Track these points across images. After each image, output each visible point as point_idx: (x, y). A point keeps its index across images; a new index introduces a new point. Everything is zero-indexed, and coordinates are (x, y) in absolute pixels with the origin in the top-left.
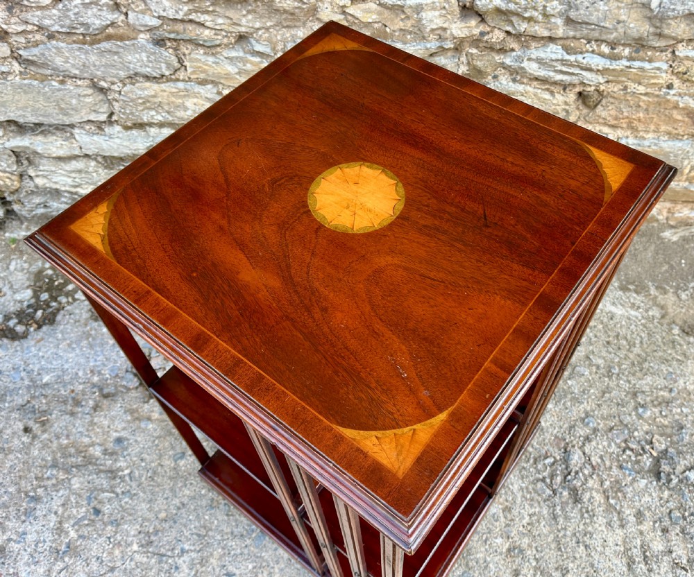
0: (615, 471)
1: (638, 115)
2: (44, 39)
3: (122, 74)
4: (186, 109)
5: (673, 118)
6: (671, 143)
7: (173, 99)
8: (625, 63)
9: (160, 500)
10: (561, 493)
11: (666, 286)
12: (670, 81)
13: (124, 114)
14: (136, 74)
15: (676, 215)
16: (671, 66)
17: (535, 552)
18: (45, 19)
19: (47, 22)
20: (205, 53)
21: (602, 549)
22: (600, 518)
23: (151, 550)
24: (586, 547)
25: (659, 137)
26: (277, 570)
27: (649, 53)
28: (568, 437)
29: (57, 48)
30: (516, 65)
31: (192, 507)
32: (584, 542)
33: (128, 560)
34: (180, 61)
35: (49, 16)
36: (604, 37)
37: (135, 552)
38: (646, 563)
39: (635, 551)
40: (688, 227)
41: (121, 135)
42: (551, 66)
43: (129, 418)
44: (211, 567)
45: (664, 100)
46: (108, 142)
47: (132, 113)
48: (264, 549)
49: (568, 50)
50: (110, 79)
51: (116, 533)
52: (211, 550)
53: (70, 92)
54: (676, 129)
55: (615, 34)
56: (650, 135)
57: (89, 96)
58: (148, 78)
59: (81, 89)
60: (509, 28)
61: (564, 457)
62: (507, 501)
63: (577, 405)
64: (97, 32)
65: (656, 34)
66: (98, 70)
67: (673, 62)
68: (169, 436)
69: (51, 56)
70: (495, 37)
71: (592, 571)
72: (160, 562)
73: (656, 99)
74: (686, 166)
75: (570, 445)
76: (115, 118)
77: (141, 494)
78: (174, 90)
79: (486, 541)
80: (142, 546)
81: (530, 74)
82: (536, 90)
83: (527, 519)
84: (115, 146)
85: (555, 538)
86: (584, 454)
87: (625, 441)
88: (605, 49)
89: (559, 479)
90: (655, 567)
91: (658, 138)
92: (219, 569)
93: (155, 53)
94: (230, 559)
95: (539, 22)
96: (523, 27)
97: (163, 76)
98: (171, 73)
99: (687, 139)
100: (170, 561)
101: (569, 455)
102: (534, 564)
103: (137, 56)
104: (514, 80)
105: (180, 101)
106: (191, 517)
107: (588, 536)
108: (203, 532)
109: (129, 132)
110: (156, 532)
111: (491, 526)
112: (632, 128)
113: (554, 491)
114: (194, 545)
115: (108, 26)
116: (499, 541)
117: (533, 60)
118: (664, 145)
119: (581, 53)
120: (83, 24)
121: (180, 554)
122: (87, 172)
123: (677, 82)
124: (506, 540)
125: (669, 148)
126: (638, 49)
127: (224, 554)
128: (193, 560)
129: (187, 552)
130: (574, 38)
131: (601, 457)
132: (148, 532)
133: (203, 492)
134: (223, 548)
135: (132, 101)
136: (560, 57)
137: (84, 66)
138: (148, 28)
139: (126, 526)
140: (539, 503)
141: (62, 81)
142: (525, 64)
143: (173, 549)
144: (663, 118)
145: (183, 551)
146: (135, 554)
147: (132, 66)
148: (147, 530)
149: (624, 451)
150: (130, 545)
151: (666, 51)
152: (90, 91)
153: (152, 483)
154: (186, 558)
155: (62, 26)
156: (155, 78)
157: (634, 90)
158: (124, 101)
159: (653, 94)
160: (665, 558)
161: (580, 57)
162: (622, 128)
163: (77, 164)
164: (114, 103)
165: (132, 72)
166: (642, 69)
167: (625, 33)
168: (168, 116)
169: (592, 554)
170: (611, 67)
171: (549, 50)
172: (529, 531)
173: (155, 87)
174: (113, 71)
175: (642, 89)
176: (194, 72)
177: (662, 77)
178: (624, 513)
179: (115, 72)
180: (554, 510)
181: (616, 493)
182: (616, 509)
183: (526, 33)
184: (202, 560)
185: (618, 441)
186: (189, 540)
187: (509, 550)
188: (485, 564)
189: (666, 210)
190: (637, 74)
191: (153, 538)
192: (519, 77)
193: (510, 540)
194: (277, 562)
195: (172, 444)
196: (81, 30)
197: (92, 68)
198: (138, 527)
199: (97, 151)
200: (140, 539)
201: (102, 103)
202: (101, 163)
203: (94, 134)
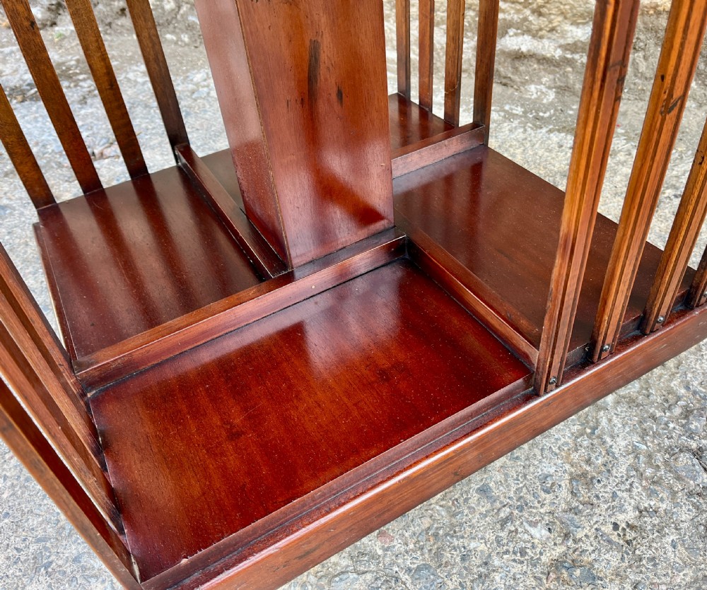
62: (588, 462)
79: (504, 522)
83: (630, 515)
111: (529, 497)
116: (539, 533)
124: (559, 540)
140: (674, 493)
172: (628, 542)
187: (557, 564)
193: (570, 543)
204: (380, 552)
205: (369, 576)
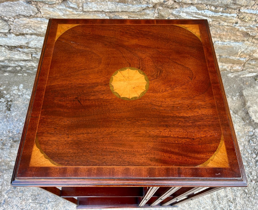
1: (223, 33)
3: (14, 15)
4: (42, 28)
5: (237, 34)
6: (235, 43)
7: (36, 25)
8: (220, 14)
11: (228, 95)
12: (237, 21)
13: (15, 30)
14: (19, 15)
15: (234, 68)
16: (238, 15)
20: (49, 7)
23: (36, 202)
27: (230, 10)
30: (177, 14)
33: (28, 206)
34: (38, 10)
36: (213, 4)
37: (30, 202)
38: (218, 200)
39: (214, 196)
41: (14, 38)
42: (191, 15)
44: (60, 207)
45: (234, 28)
46: (9, 41)
47: (19, 30)
49: (198, 8)
50: (8, 17)
51: (23, 195)
52: (60, 201)
54: (237, 38)
55: (217, 3)
56: (227, 40)
58: (24, 16)
65: (233, 3)
66: (3, 13)
67: (239, 14)
70: (169, 3)
71: (199, 204)
72: (40, 206)
73: (231, 28)
74: (240, 52)
76: (11, 31)
78: (36, 21)
80: (33, 200)
81: (183, 18)
84: (12, 42)
88: (213, 8)
90: (221, 202)
91: (230, 41)
92: (63, 208)
93: (27, 6)
94: (67, 204)
97: (31, 15)
98: (35, 14)
100: (44, 206)
103: (20, 7)
105: (39, 25)
109: (18, 37)
110: (38, 195)
112: (221, 38)
114: (53, 199)
117: (184, 12)
118: (232, 44)
119: (203, 10)
121: (48, 203)
122: (1, 52)
123: (239, 21)
125: (234, 45)
126: (226, 8)
127: (65, 202)
128: (53, 205)
129: (50, 202)
130: (201, 4)
132: (35, 195)
135: (18, 25)
136: (195, 11)
139: (26, 193)
142: (181, 14)
143: (45, 201)
144: (233, 34)
146: (31, 203)
147: (17, 11)
148: (34, 194)
150: (28, 200)
151: (236, 9)
152: (0, 21)
154: (50, 204)
156: (28, 16)
157: (223, 24)
158: (15, 25)
159: (230, 26)
160: (225, 199)
161: (203, 12)
162: (217, 38)
164: (11, 25)
165: (18, 14)
166: (227, 16)
167: (221, 2)
168: (34, 31)
170: (215, 16)
171: (191, 8)
173: (28, 20)
175: (226, 24)
176: (44, 14)
177: (234, 20)
179: (11, 14)
183: (182, 2)
184: (56, 205)
186: (51, 198)
189: (230, 67)
190: (225, 18)
191: (37, 197)
197: (1, 12)
198: (31, 193)
199: (5, 44)
200: (32, 198)
201: (6, 25)
202: (7, 48)
203: (3, 37)
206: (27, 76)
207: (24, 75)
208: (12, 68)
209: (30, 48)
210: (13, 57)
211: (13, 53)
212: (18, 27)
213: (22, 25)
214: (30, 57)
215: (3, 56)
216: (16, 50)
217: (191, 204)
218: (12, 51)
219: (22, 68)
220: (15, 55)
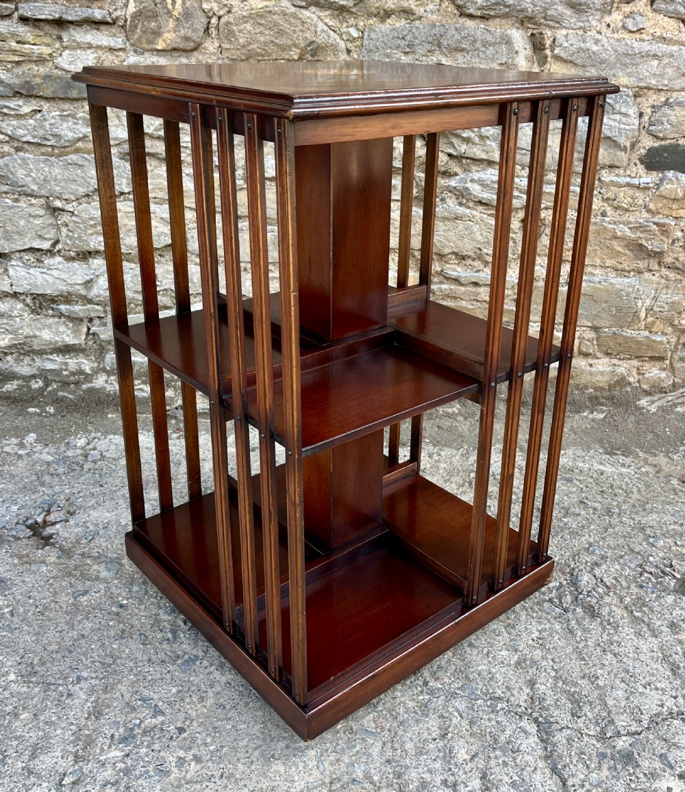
0: (634, 589)
2: (12, 150)
5: (615, 250)
6: (619, 280)
9: (50, 634)
10: (575, 609)
12: (603, 208)
14: (94, 191)
15: (646, 376)
16: (600, 193)
17: (551, 663)
18: (20, 128)
19: (20, 132)
21: (636, 656)
22: (626, 628)
23: (33, 679)
24: (615, 655)
25: (607, 273)
26: (210, 694)
28: (573, 563)
29: (23, 159)
30: (460, 186)
31: (96, 638)
32: (611, 651)
35: (24, 126)
37: (11, 682)
40: (664, 395)
41: (60, 267)
42: (492, 186)
43: (16, 561)
44: (118, 693)
45: (601, 227)
47: (80, 238)
48: (194, 674)
52: (120, 677)
53: (22, 210)
54: (621, 263)
56: (598, 271)
57: (41, 216)
59: (34, 209)
60: (451, 151)
61: (571, 581)
63: (577, 538)
64: (67, 144)
65: (579, 159)
66: (58, 185)
67: (601, 188)
68: (68, 576)
69: (14, 167)
70: (440, 160)
72: (46, 690)
74: (641, 309)
75: (577, 570)
76: (58, 247)
77: (26, 628)
79: (487, 655)
80: (22, 676)
81: (475, 196)
82: (482, 215)
83: (536, 634)
85: (574, 650)
86: (595, 576)
87: (641, 566)
89: (569, 598)
94: (146, 684)
95: (477, 144)
96: (463, 148)
98: (131, 190)
99: (634, 276)
100: (60, 688)
101: (577, 577)
102: (553, 674)
104: (461, 204)
106: (93, 646)
107: (615, 644)
108: (109, 660)
109: (70, 264)
110: (43, 663)
111: (492, 641)
113: (566, 610)
114: (96, 672)
115: (79, 140)
116: (504, 653)
117: (476, 181)
118: (613, 281)
120: (54, 135)
121: (75, 682)
122: (10, 316)
123: (609, 210)
124: (514, 653)
125: (619, 285)
127: (138, 680)
128: (93, 686)
129: (86, 679)
131: (615, 578)
132: (32, 663)
133: (111, 623)
134: (136, 675)
135: (84, 222)
137: (45, 180)
138: (118, 142)
140: (549, 620)
141: (16, 199)
142: (469, 185)
143: (66, 678)
144: (606, 250)
145: (79, 679)
148: (30, 661)
149: (641, 574)
152: (42, 212)
153: (41, 617)
154: (83, 684)
155: (34, 137)
163: (2, 306)
169: (625, 660)
172: (541, 645)
174: (73, 187)
177: (594, 203)
178: (655, 624)
180: (568, 625)
181: (640, 607)
182: (643, 621)
183: (466, 155)
184: (107, 687)
185: (633, 566)
186: (87, 667)
187: (518, 663)
188: (490, 676)
189: (635, 370)
192: (464, 201)
193: (519, 653)
194: (212, 686)
195: (70, 583)
196: (52, 142)
197: (52, 183)
198: (18, 659)
199: (29, 287)
200: (19, 669)
201: (50, 228)
202: (28, 305)
203: (31, 267)
204: (441, 686)
205: (442, 697)
206: (54, 415)
207: (47, 412)
208: (20, 382)
209: (90, 301)
210: (38, 333)
211: (39, 322)
212: (79, 228)
213: (92, 223)
214: (83, 337)
215: (10, 333)
216: (50, 312)
217: (598, 677)
218: (38, 317)
219: (47, 383)
220: (44, 329)
